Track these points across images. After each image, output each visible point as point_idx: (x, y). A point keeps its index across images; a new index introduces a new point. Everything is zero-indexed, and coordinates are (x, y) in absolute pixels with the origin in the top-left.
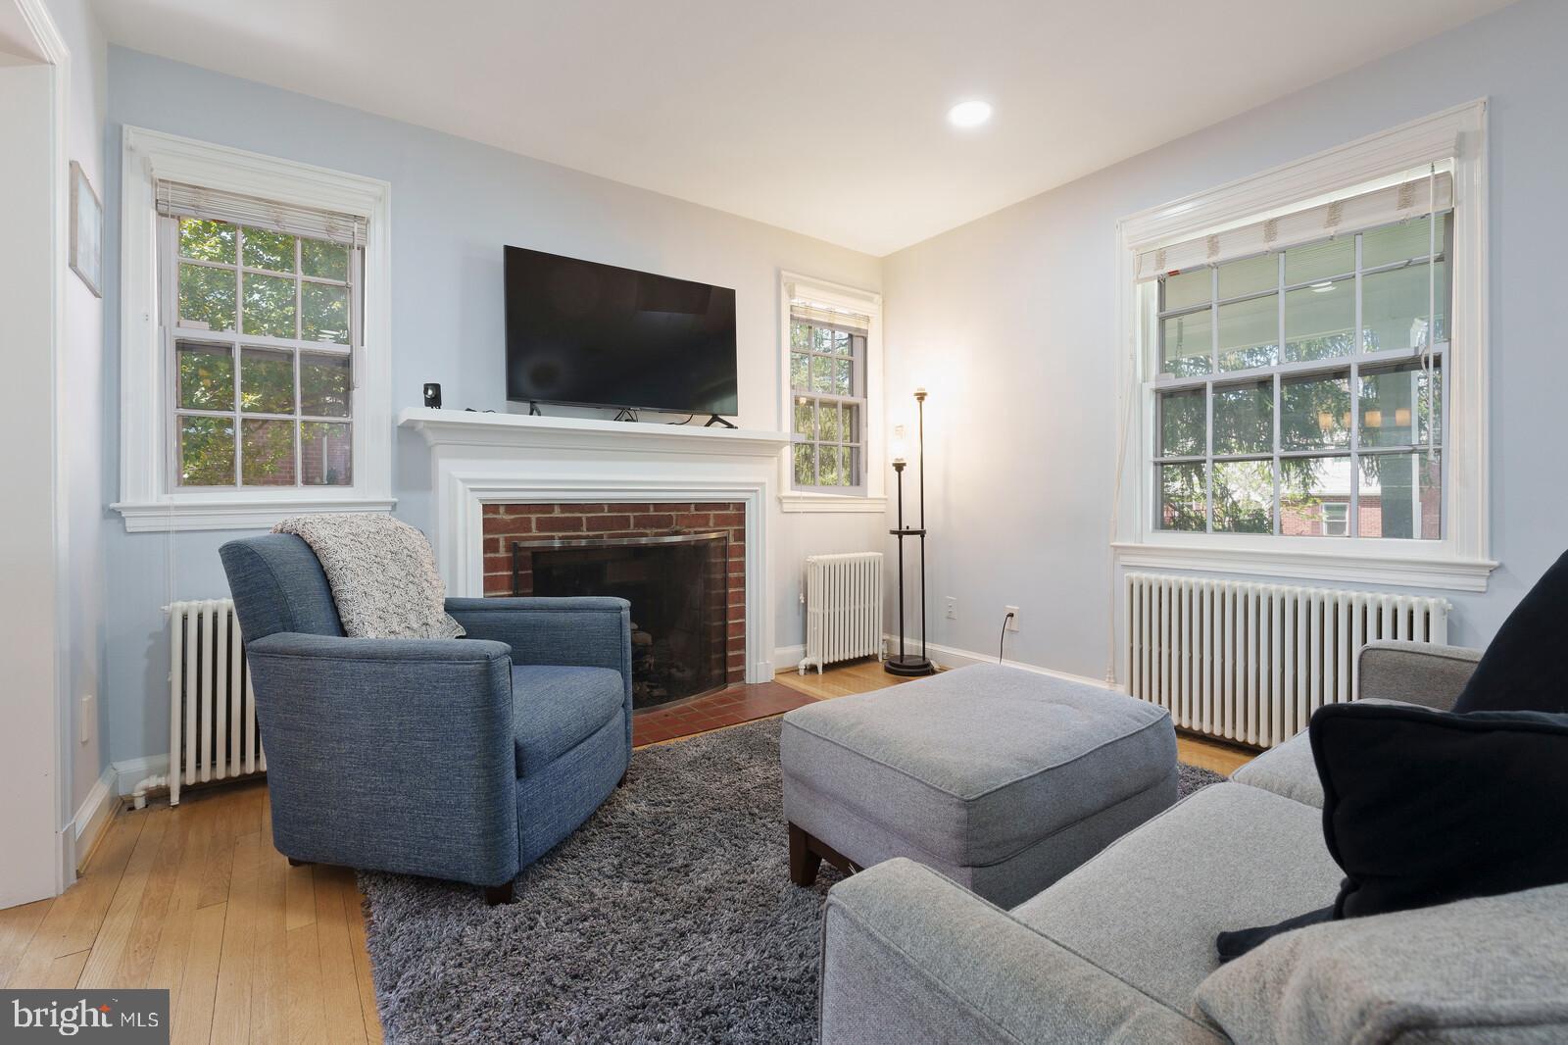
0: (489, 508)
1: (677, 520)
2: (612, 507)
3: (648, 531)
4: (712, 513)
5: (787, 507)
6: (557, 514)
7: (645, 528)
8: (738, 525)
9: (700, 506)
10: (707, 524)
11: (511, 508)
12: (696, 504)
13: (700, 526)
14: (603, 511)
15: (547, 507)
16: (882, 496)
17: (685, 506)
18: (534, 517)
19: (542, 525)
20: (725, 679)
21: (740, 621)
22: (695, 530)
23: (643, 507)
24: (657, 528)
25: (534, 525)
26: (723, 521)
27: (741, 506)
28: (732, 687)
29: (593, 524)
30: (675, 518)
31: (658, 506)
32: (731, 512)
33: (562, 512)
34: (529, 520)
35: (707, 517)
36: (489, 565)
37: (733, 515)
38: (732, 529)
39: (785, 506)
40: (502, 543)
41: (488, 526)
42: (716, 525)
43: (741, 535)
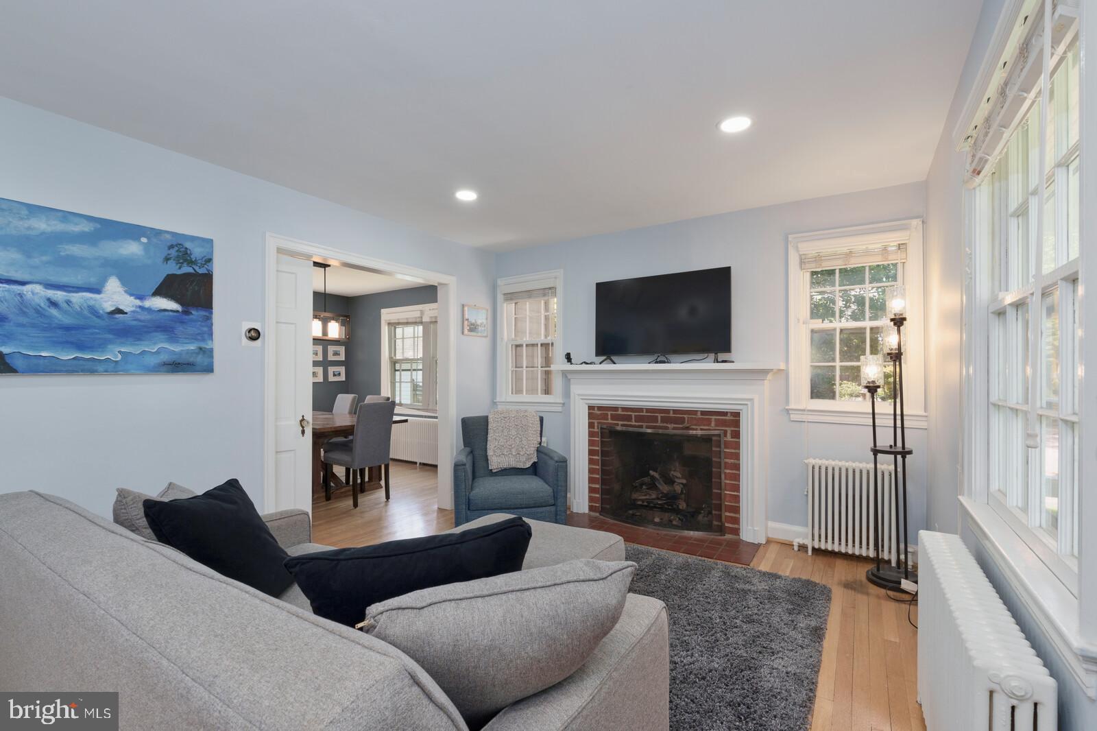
0: (591, 408)
1: (688, 421)
2: (648, 410)
3: (669, 426)
4: (714, 417)
5: (793, 417)
6: (620, 412)
7: (667, 423)
8: (735, 427)
9: (703, 413)
10: (709, 425)
11: (600, 408)
12: (701, 411)
13: (704, 425)
14: (643, 412)
15: (615, 409)
16: (922, 413)
17: (694, 412)
18: (609, 413)
19: (613, 417)
20: (721, 530)
21: (735, 493)
22: (702, 427)
23: (666, 411)
24: (675, 424)
25: (609, 417)
26: (724, 423)
27: (737, 415)
28: (728, 536)
29: (639, 419)
30: (686, 419)
31: (675, 411)
32: (729, 418)
33: (623, 411)
34: (607, 414)
35: (710, 420)
36: (591, 434)
37: (731, 420)
38: (729, 430)
39: (792, 416)
40: (596, 424)
41: (591, 416)
42: (716, 425)
43: (737, 435)
